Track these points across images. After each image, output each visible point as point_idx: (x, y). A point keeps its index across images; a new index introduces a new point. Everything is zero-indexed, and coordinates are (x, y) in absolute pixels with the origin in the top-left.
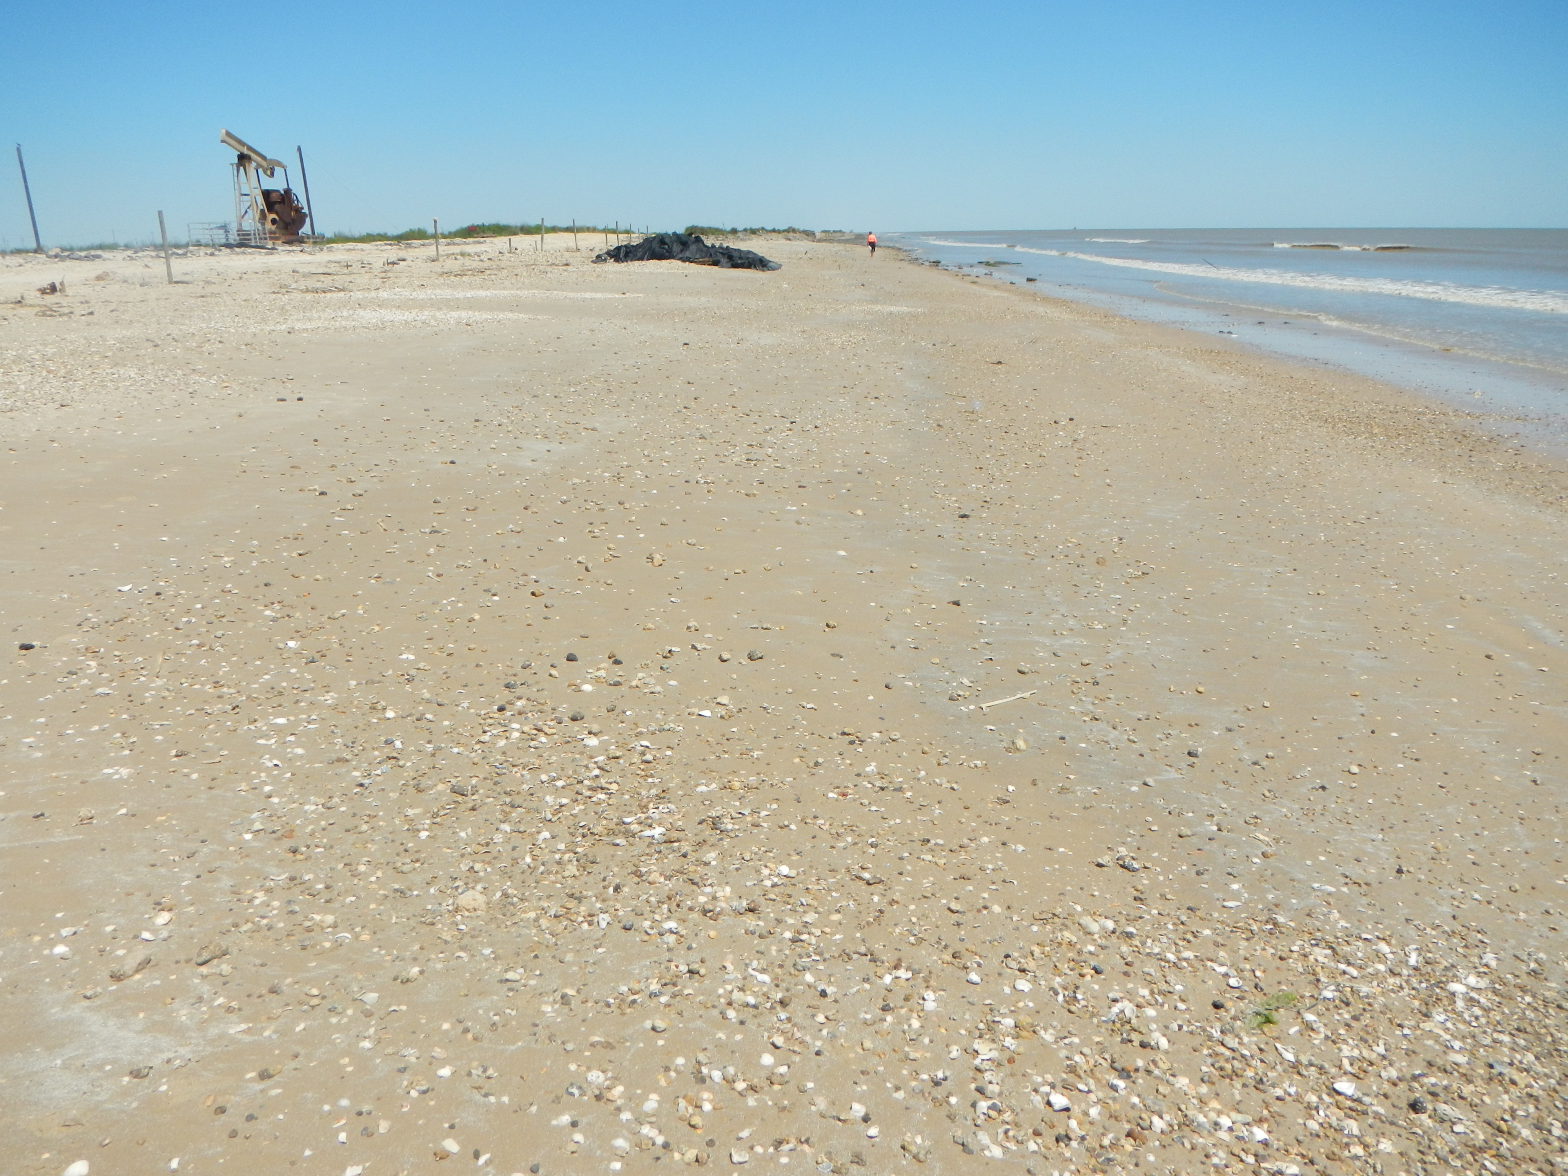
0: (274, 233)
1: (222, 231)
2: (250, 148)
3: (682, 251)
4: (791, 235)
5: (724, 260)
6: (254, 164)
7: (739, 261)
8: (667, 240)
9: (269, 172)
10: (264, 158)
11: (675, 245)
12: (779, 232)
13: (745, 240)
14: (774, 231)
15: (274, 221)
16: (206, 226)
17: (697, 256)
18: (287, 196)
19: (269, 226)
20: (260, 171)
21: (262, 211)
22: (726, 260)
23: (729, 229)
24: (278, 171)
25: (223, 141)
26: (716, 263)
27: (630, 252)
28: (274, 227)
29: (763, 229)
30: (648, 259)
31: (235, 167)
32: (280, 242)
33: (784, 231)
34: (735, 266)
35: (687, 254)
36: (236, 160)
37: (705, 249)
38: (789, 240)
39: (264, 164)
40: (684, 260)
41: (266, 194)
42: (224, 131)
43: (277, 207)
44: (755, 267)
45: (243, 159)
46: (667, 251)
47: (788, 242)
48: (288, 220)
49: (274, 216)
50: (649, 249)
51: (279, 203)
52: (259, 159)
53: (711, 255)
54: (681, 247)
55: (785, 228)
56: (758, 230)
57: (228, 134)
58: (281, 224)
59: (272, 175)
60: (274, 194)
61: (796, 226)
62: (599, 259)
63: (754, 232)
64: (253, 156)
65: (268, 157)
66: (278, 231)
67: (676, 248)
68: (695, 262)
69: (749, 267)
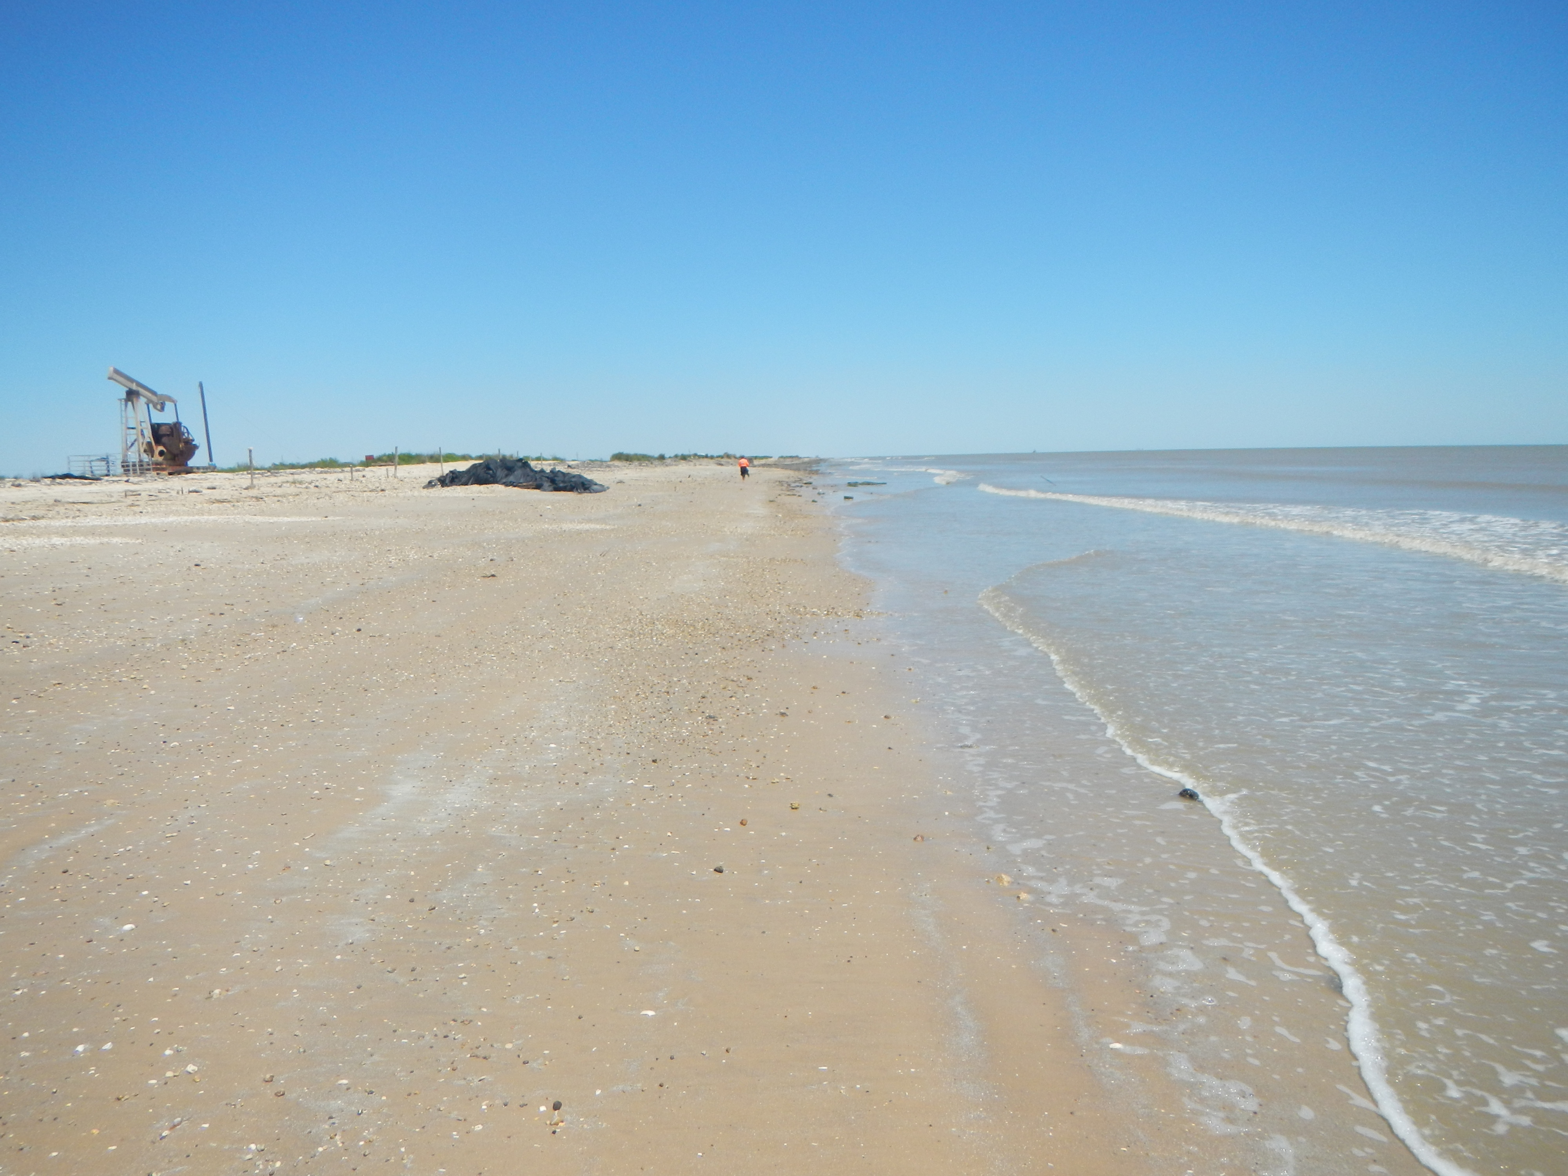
0: (160, 464)
1: (104, 463)
2: (139, 384)
3: (507, 476)
4: (723, 461)
5: (546, 484)
6: (143, 400)
7: (561, 485)
8: (492, 466)
9: (159, 407)
10: (154, 393)
11: (500, 470)
12: (712, 457)
13: (672, 465)
14: (706, 457)
15: (161, 453)
16: (86, 458)
17: (522, 481)
18: (175, 429)
19: (158, 458)
20: (151, 406)
21: (149, 444)
22: (549, 484)
23: (656, 455)
24: (169, 405)
25: (110, 378)
26: (538, 487)
27: (457, 477)
28: (160, 459)
29: (695, 455)
30: (472, 484)
31: (123, 402)
32: (166, 473)
33: (718, 457)
34: (557, 489)
35: (511, 478)
36: (124, 396)
37: (532, 474)
38: (722, 465)
39: (154, 398)
40: (507, 484)
41: (156, 429)
42: (112, 369)
43: (164, 440)
44: (577, 490)
45: (131, 395)
46: (492, 476)
47: (720, 467)
48: (176, 452)
49: (161, 448)
50: (474, 474)
51: (168, 435)
52: (149, 395)
53: (536, 479)
54: (506, 472)
55: (722, 453)
56: (689, 456)
57: (116, 371)
58: (169, 456)
59: (162, 409)
60: (163, 428)
61: (731, 452)
62: (430, 485)
63: (684, 458)
64: (141, 390)
65: (159, 393)
66: (165, 462)
67: (500, 473)
68: (519, 487)
69: (571, 489)
